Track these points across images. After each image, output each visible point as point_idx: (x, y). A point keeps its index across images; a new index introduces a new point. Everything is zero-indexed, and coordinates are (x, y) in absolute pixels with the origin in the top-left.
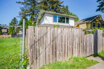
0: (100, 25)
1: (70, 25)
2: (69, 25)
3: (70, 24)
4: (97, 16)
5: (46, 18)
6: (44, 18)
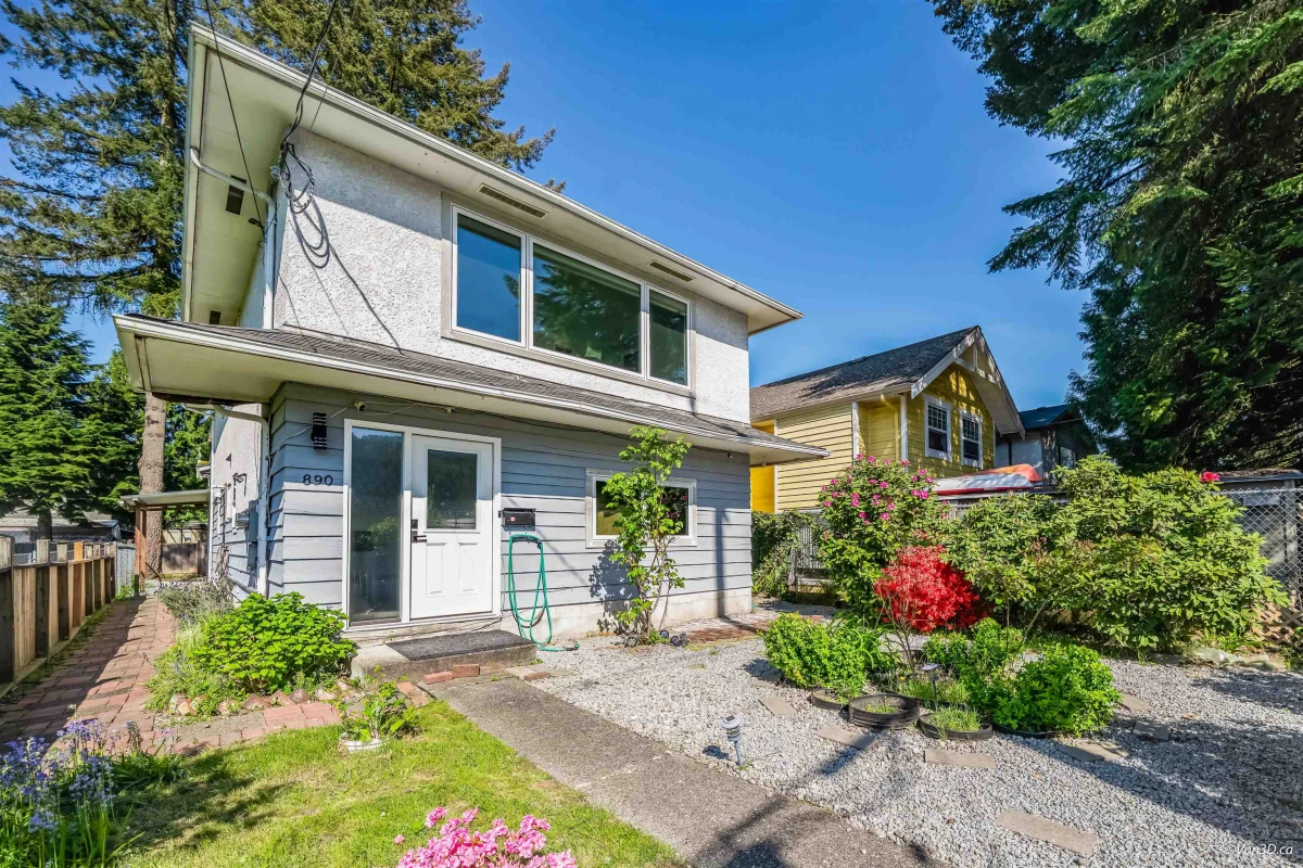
0: (980, 443)
1: (701, 409)
2: (682, 404)
3: (699, 393)
4: (967, 332)
5: (313, 238)
6: (289, 235)
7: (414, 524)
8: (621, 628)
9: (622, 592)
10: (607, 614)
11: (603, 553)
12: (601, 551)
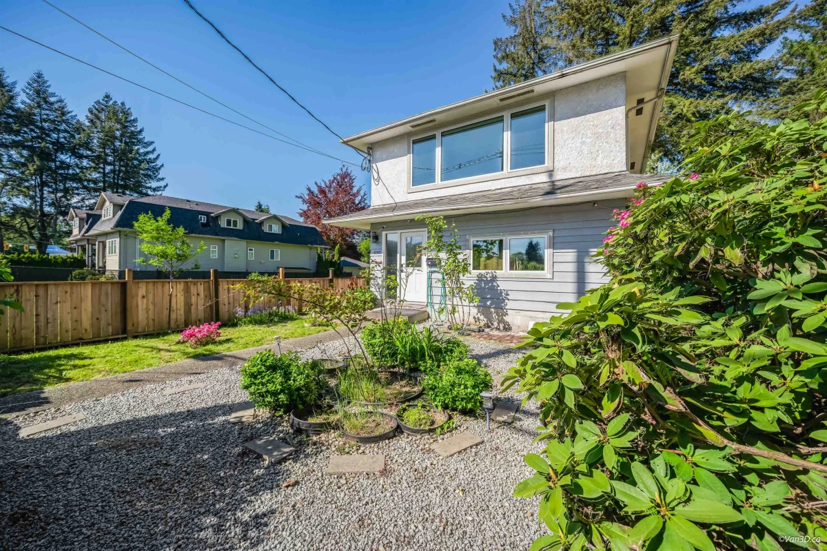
7: (401, 266)
8: (488, 324)
9: (488, 303)
10: (479, 314)
11: (477, 280)
12: (476, 279)
